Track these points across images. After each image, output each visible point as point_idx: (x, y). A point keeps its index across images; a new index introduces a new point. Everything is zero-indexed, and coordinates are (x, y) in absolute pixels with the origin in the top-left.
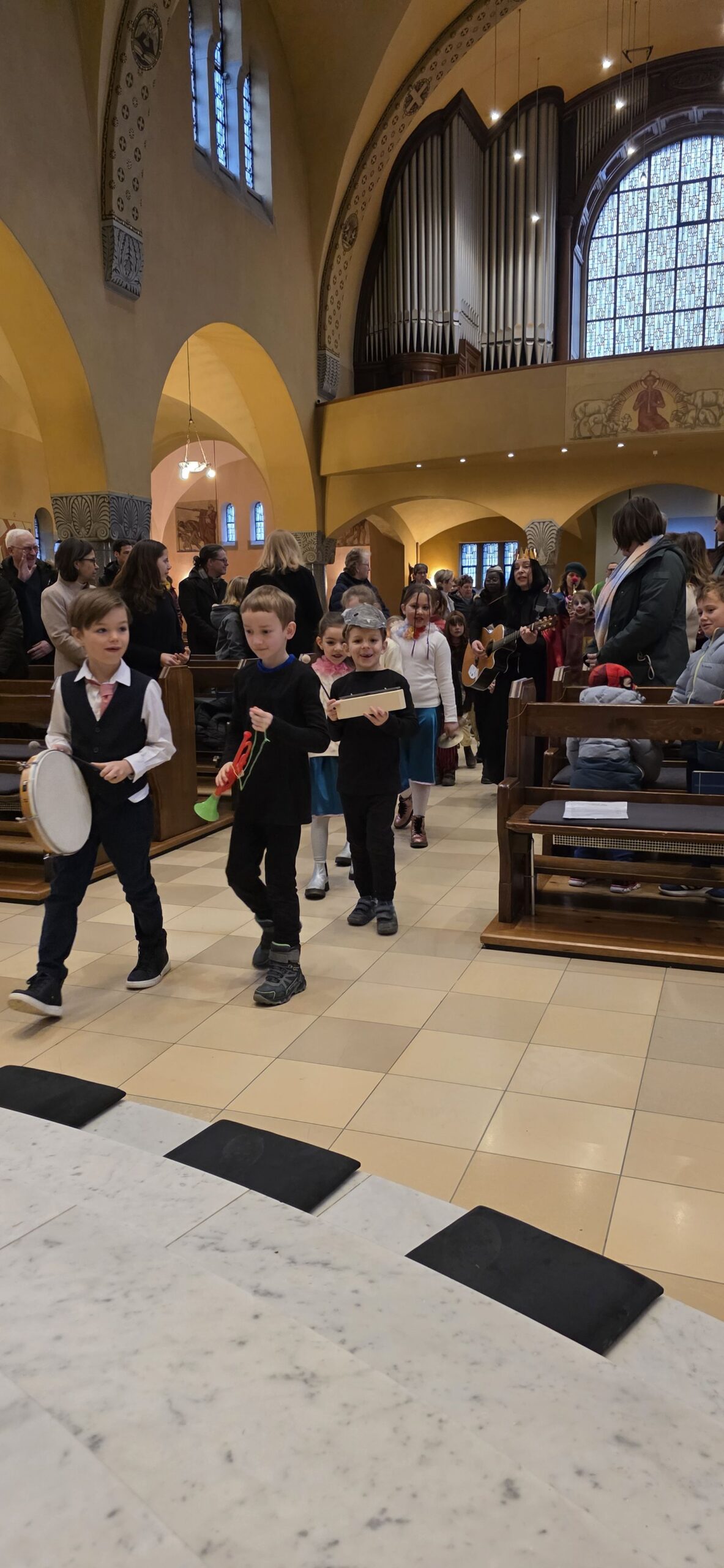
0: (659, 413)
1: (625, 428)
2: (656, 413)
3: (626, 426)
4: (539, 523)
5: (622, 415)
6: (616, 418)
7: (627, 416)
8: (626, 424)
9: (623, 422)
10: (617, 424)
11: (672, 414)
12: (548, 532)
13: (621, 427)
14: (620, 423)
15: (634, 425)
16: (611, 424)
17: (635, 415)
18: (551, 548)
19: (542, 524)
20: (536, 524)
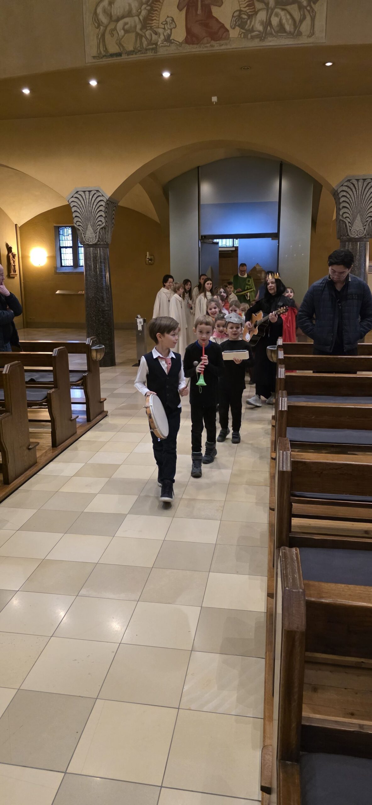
0: (214, 14)
1: (168, 39)
2: (209, 15)
3: (169, 36)
4: (84, 192)
5: (162, 18)
6: (154, 23)
7: (169, 20)
8: (169, 31)
9: (164, 29)
10: (156, 33)
11: (233, 16)
12: (95, 204)
13: (162, 37)
14: (160, 31)
15: (180, 35)
16: (148, 33)
17: (180, 18)
18: (100, 223)
19: (87, 193)
20: (80, 193)
